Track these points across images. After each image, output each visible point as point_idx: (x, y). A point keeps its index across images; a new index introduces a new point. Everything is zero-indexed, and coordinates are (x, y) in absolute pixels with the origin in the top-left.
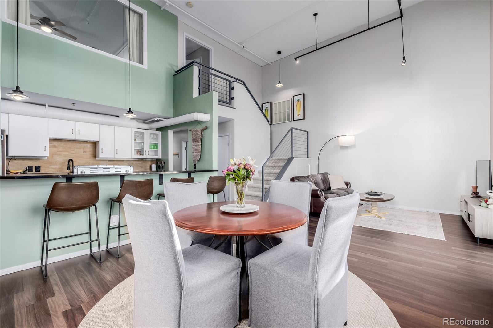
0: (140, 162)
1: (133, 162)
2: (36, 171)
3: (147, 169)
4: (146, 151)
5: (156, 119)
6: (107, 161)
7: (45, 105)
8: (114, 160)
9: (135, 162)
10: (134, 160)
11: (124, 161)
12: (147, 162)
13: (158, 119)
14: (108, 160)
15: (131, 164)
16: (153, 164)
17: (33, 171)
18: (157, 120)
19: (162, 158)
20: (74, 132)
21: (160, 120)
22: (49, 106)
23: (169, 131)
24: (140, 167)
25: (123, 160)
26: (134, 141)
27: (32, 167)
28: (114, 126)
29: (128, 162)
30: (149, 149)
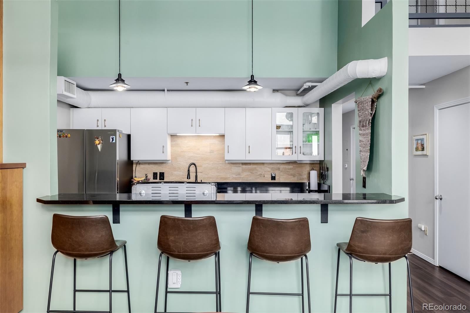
0: (291, 167)
1: (279, 166)
2: (160, 179)
3: (303, 179)
4: (295, 147)
5: (307, 85)
6: (241, 165)
7: (164, 90)
8: (250, 164)
9: (282, 167)
10: (280, 163)
11: (265, 165)
12: (303, 165)
13: (310, 84)
14: (242, 163)
15: (277, 170)
16: (313, 169)
17: (158, 179)
18: (309, 86)
19: (326, 159)
20: (194, 124)
21: (313, 87)
22: (168, 90)
23: (332, 105)
24: (291, 175)
25: (263, 164)
26: (276, 130)
27: (157, 173)
28: (245, 107)
29: (272, 166)
30: (302, 143)
